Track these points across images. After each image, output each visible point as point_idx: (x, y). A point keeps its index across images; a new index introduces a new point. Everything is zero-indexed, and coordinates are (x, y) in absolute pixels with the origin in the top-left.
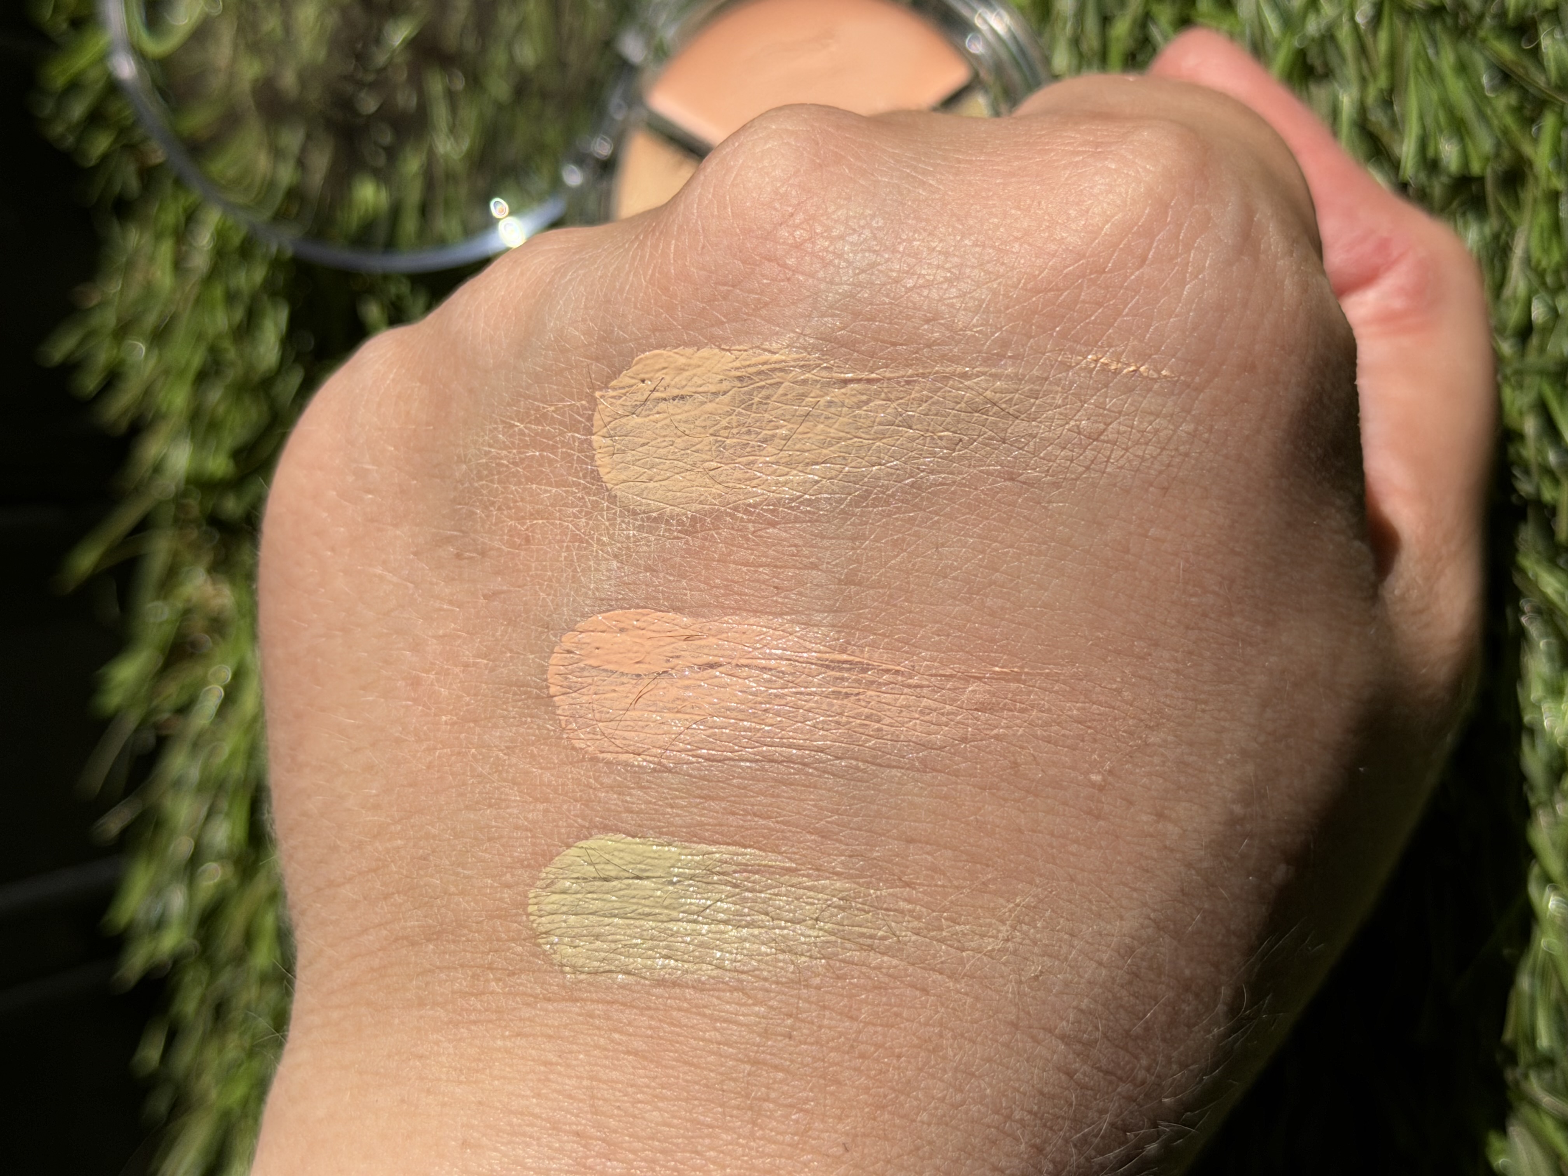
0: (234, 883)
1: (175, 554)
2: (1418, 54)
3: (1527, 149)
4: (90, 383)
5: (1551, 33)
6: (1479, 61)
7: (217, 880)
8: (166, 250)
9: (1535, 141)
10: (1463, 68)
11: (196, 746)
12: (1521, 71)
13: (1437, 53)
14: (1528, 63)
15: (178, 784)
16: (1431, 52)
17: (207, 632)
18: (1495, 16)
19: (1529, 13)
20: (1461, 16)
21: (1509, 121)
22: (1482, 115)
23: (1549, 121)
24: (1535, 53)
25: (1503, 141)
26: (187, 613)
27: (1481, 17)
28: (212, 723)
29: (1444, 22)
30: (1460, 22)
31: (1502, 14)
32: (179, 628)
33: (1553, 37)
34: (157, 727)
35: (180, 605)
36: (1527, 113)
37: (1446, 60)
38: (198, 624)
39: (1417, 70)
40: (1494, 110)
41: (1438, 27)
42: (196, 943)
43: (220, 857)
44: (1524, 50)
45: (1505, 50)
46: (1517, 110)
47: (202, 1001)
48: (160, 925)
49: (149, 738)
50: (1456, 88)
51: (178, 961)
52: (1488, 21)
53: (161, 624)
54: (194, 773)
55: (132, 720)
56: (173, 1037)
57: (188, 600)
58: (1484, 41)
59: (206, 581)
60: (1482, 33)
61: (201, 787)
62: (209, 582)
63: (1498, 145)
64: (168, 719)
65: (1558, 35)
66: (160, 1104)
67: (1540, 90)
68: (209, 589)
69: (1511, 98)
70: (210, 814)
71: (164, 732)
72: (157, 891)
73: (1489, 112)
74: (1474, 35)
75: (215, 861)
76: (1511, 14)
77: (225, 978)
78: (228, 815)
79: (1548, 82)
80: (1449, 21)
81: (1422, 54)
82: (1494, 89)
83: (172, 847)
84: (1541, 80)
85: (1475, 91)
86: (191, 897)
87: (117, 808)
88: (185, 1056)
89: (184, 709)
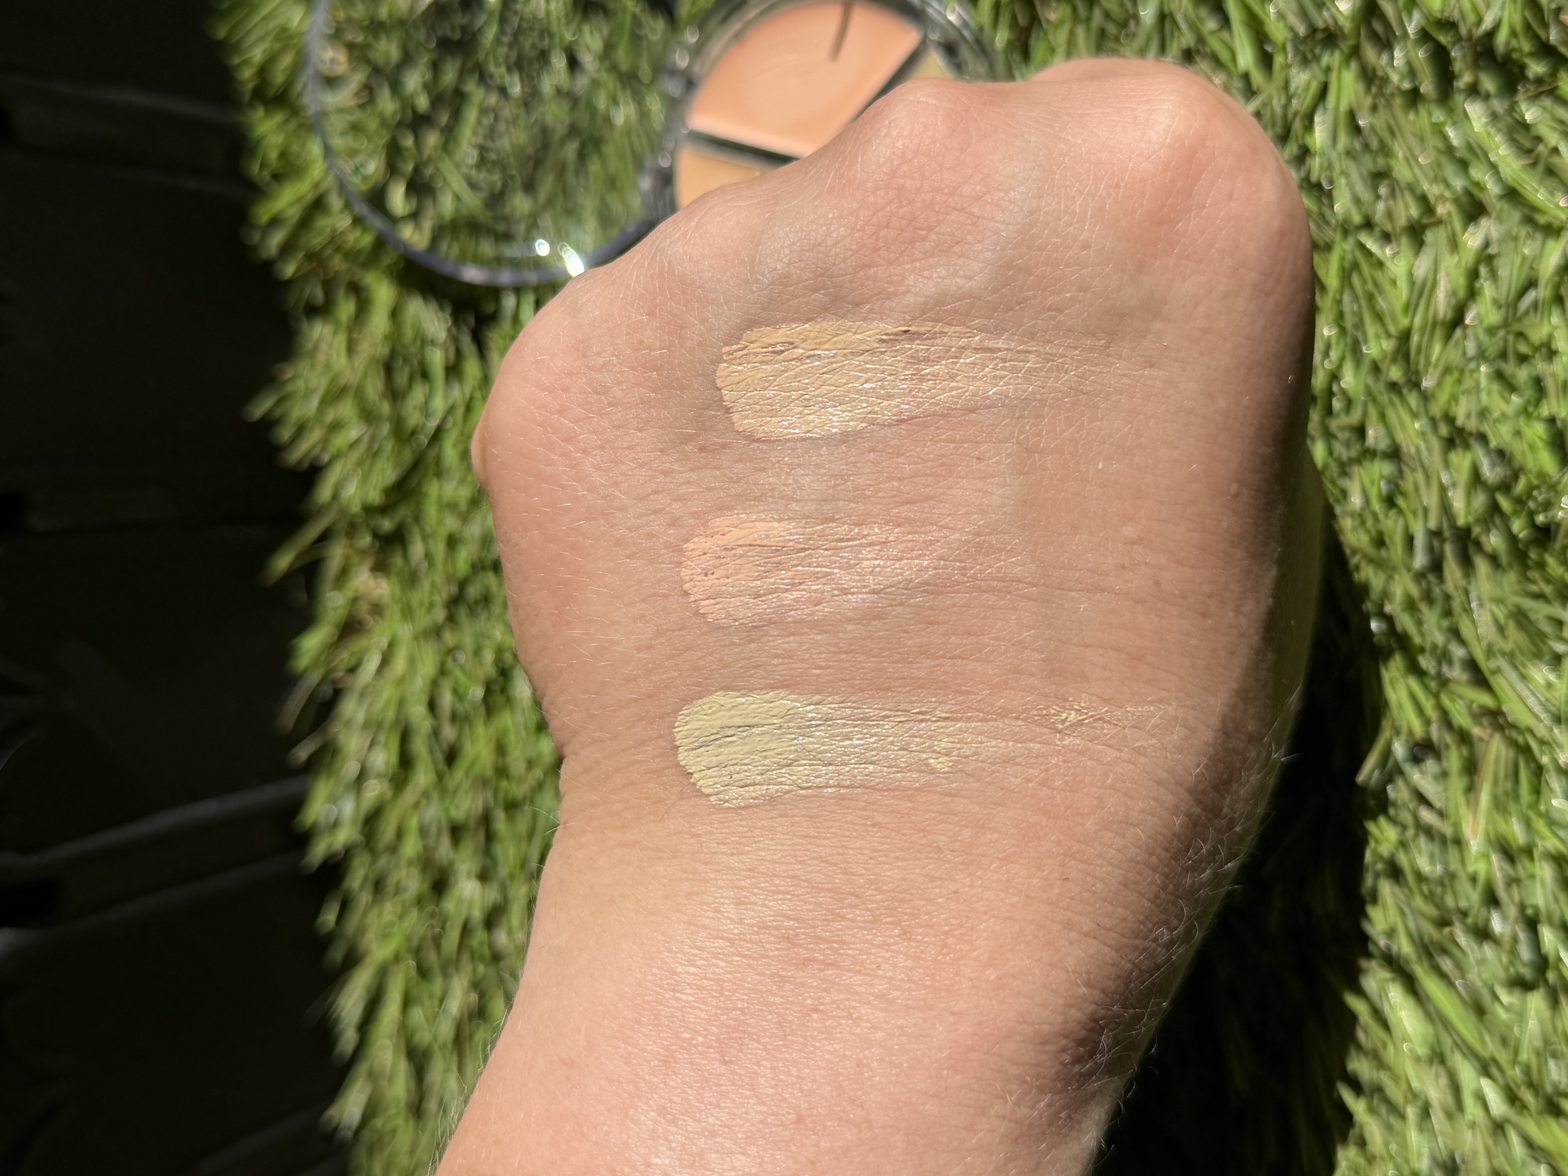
0: (389, 794)
1: (347, 558)
4: (285, 434)
7: (377, 792)
8: (341, 340)
11: (362, 695)
15: (348, 724)
17: (369, 614)
26: (355, 601)
28: (374, 679)
32: (350, 612)
34: (334, 682)
35: (350, 594)
38: (363, 608)
42: (362, 838)
43: (379, 776)
47: (365, 879)
48: (335, 825)
49: (328, 690)
51: (349, 851)
53: (336, 608)
54: (360, 716)
55: (315, 677)
56: (345, 906)
57: (356, 591)
59: (369, 577)
61: (366, 726)
62: (372, 576)
64: (342, 677)
66: (337, 954)
68: (372, 583)
70: (372, 744)
71: (339, 686)
72: (333, 799)
75: (375, 778)
77: (383, 861)
78: (386, 745)
83: (344, 770)
86: (358, 805)
87: (306, 741)
88: (352, 922)
89: (353, 670)
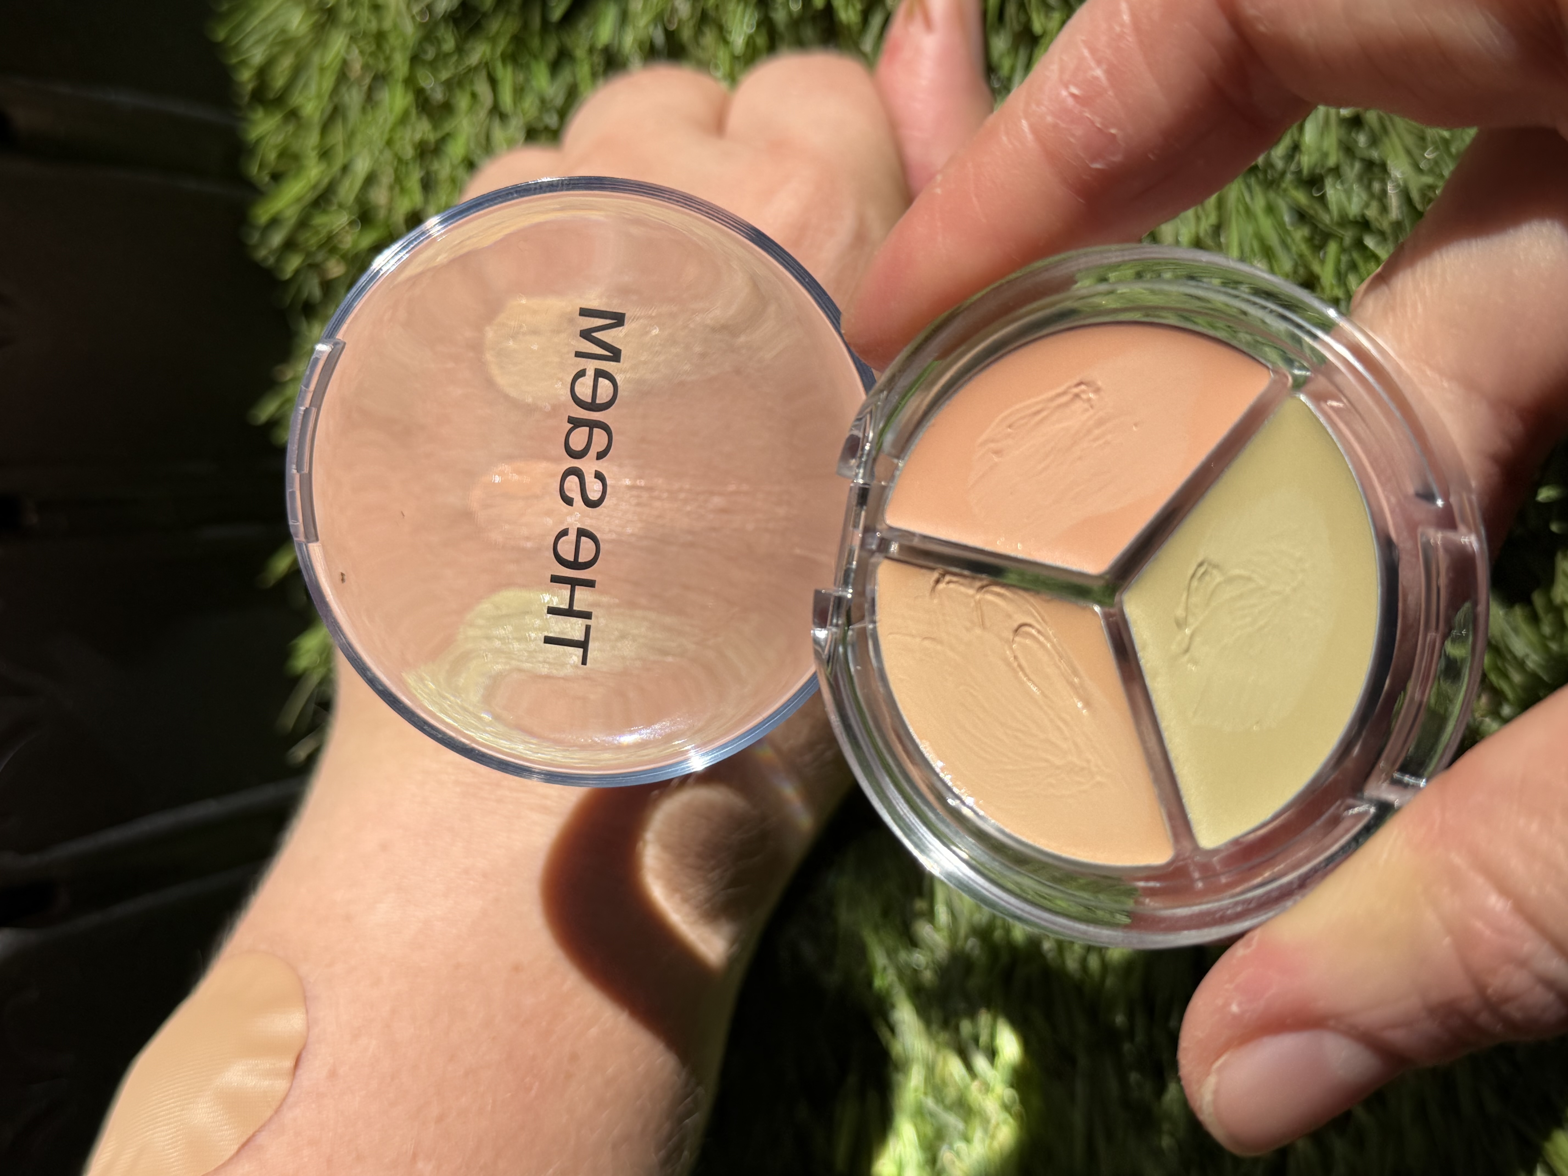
2: (1238, 200)
3: (1316, 268)
4: (285, 435)
5: (1334, 186)
6: (1283, 206)
9: (1322, 262)
10: (1270, 209)
12: (1312, 212)
13: (1252, 198)
14: (1318, 207)
16: (1248, 199)
18: (1293, 173)
19: (1318, 171)
20: (1269, 172)
21: (1304, 248)
22: (1284, 244)
23: (1332, 248)
24: (1322, 199)
25: (1299, 262)
27: (1283, 174)
29: (1257, 176)
30: (1269, 177)
31: (1299, 172)
33: (1336, 189)
36: (1317, 242)
37: (1259, 203)
39: (1238, 211)
40: (1293, 240)
41: (1252, 181)
44: (1315, 197)
45: (1301, 197)
46: (1309, 240)
50: (1266, 225)
52: (1289, 177)
58: (1285, 190)
60: (1284, 185)
63: (1296, 267)
65: (1339, 187)
67: (1326, 225)
69: (1305, 231)
73: (1289, 241)
74: (1278, 186)
76: (1305, 171)
79: (1332, 219)
80: (1261, 176)
81: (1241, 199)
82: (1293, 224)
84: (1326, 218)
85: (1280, 225)
